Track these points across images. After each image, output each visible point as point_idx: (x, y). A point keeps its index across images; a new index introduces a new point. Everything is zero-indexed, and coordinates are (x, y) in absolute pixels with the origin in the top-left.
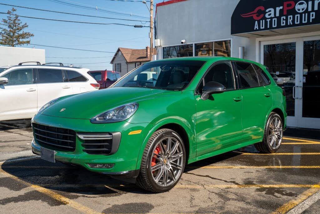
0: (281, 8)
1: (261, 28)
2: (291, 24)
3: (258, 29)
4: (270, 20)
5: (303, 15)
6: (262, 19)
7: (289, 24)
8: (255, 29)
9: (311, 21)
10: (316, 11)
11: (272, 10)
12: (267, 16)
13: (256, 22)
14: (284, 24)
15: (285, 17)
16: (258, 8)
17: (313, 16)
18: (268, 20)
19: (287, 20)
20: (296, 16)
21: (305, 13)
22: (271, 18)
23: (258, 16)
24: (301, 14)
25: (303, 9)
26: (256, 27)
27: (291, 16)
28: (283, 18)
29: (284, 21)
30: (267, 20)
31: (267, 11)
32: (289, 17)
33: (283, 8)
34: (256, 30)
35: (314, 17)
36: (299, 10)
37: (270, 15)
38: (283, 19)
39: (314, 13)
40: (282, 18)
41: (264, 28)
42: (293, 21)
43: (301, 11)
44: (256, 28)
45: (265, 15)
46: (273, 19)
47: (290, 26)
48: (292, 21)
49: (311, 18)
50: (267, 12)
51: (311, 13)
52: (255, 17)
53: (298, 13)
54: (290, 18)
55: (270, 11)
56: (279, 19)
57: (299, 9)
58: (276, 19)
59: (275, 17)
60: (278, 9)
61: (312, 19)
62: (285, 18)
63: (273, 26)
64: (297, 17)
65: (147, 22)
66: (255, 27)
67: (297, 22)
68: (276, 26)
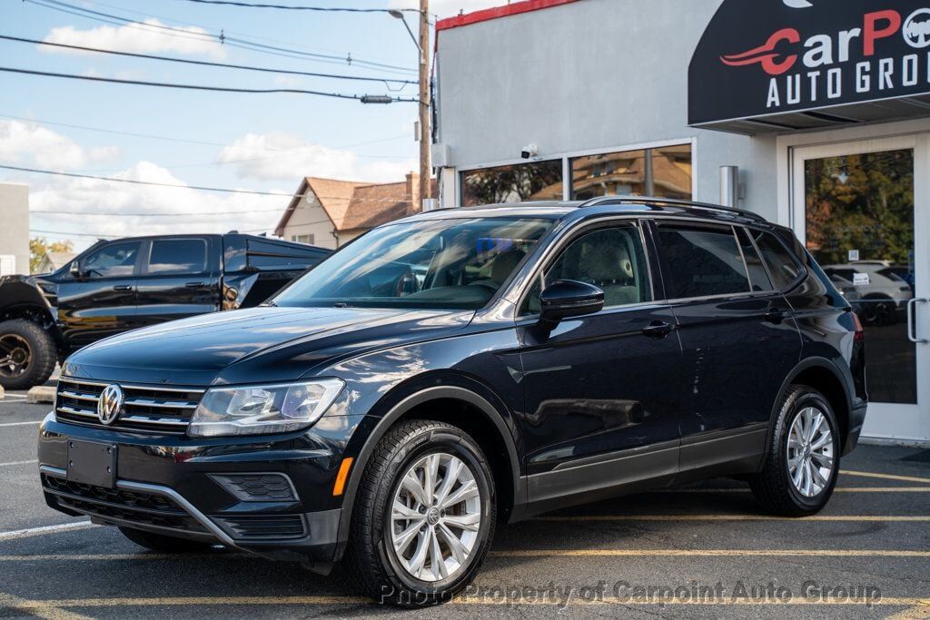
0: (856, 32)
1: (790, 101)
2: (890, 86)
3: (778, 104)
4: (818, 73)
6: (792, 72)
7: (881, 87)
8: (769, 105)
11: (825, 39)
12: (808, 60)
13: (773, 82)
14: (867, 88)
15: (867, 65)
16: (776, 34)
18: (813, 75)
19: (874, 74)
20: (906, 59)
22: (823, 69)
23: (777, 61)
24: (922, 53)
25: (928, 37)
26: (773, 98)
27: (890, 61)
28: (863, 68)
29: (867, 78)
30: (809, 74)
31: (809, 43)
32: (882, 62)
33: (862, 33)
34: (774, 108)
36: (915, 39)
37: (817, 57)
38: (863, 72)
40: (859, 66)
41: (797, 100)
42: (897, 77)
43: (922, 44)
44: (773, 103)
45: (800, 60)
46: (830, 72)
47: (887, 92)
48: (891, 76)
50: (809, 49)
52: (768, 64)
53: (912, 51)
54: (886, 66)
55: (818, 44)
56: (848, 70)
57: (914, 35)
58: (838, 71)
60: (845, 37)
62: (868, 69)
63: (830, 95)
64: (910, 62)
65: (407, 82)
66: (770, 99)
67: (910, 78)
68: (838, 94)
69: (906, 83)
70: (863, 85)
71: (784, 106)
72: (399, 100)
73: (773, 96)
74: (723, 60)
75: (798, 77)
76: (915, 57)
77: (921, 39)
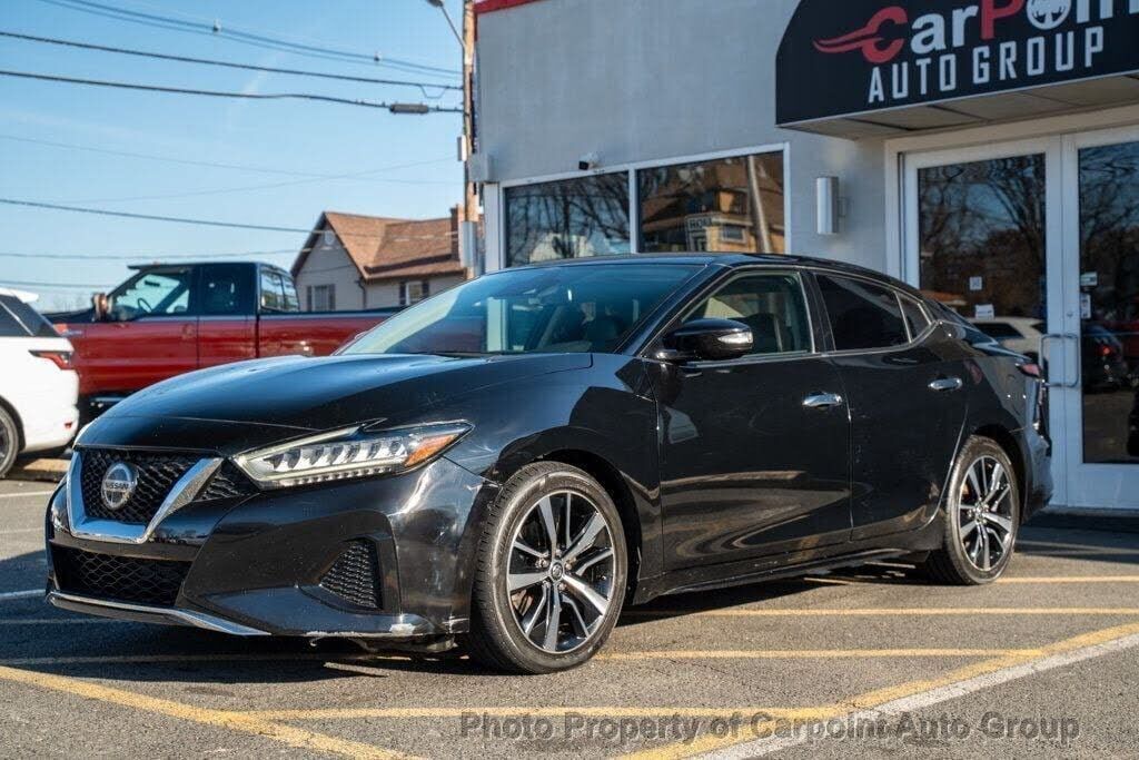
0: (972, 11)
1: (896, 95)
2: (1013, 75)
3: (881, 98)
4: (928, 61)
5: (1059, 37)
6: (898, 59)
7: (1003, 76)
8: (871, 100)
9: (1088, 63)
10: (1105, 23)
11: (937, 20)
12: (917, 45)
13: (876, 72)
14: (986, 79)
15: (986, 51)
16: (879, 14)
17: (1094, 43)
18: (923, 63)
19: (994, 61)
20: (1031, 42)
21: (1063, 29)
22: (935, 55)
23: (881, 47)
24: (1049, 36)
25: (1055, 16)
26: (876, 91)
27: (1012, 45)
28: (981, 54)
29: (986, 66)
30: (919, 62)
31: (918, 24)
32: (1003, 47)
33: (979, 12)
34: (877, 104)
35: (1099, 48)
36: (1041, 19)
37: (927, 41)
38: (982, 59)
39: (1099, 31)
40: (976, 51)
41: (905, 94)
42: (1020, 64)
43: (1049, 24)
44: (876, 97)
45: (907, 45)
46: (943, 59)
47: (1009, 83)
48: (1015, 64)
49: (1089, 50)
50: (919, 31)
51: (1089, 32)
52: (869, 49)
53: (1038, 32)
54: (1008, 51)
55: (928, 26)
56: (964, 56)
57: (1041, 14)
58: (952, 58)
59: (950, 49)
60: (960, 17)
61: (1094, 55)
62: (986, 55)
63: (943, 87)
64: (1036, 46)
65: (448, 87)
66: (873, 93)
67: (1036, 66)
68: (952, 86)
69: (1031, 72)
70: (981, 74)
71: (890, 101)
72: (438, 110)
73: (876, 88)
74: (818, 47)
75: (905, 65)
76: (1041, 41)
77: (1049, 18)
